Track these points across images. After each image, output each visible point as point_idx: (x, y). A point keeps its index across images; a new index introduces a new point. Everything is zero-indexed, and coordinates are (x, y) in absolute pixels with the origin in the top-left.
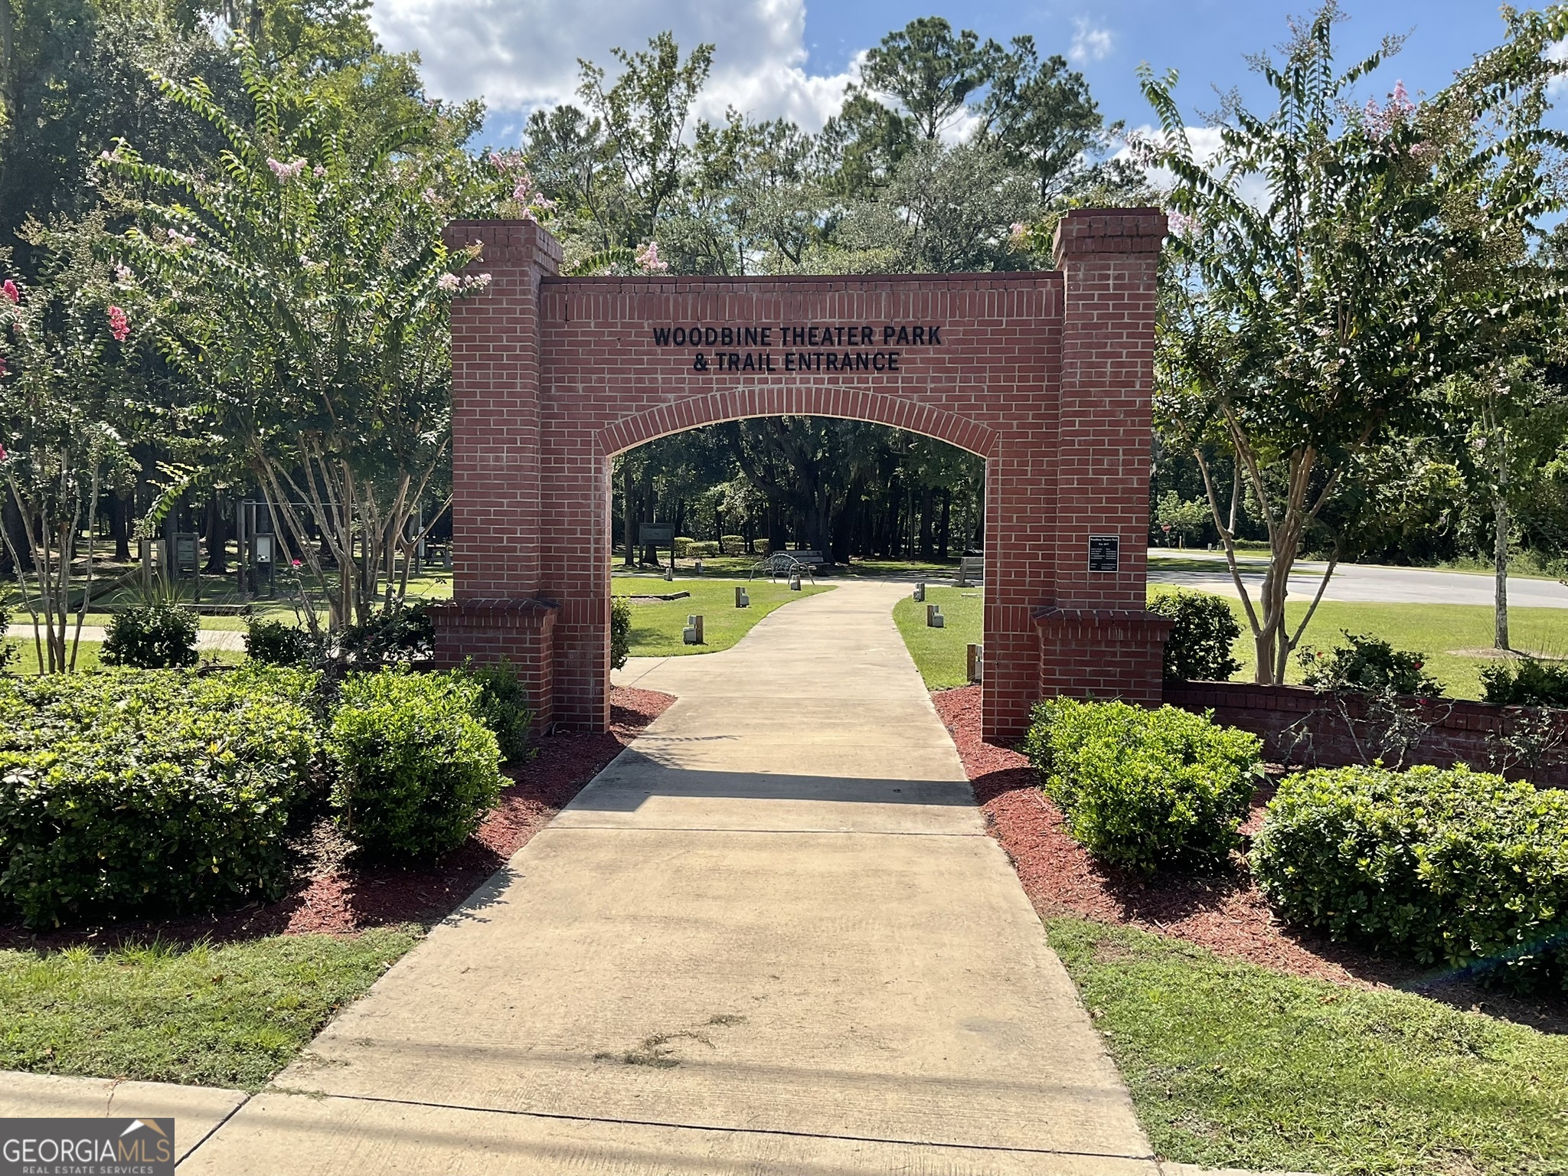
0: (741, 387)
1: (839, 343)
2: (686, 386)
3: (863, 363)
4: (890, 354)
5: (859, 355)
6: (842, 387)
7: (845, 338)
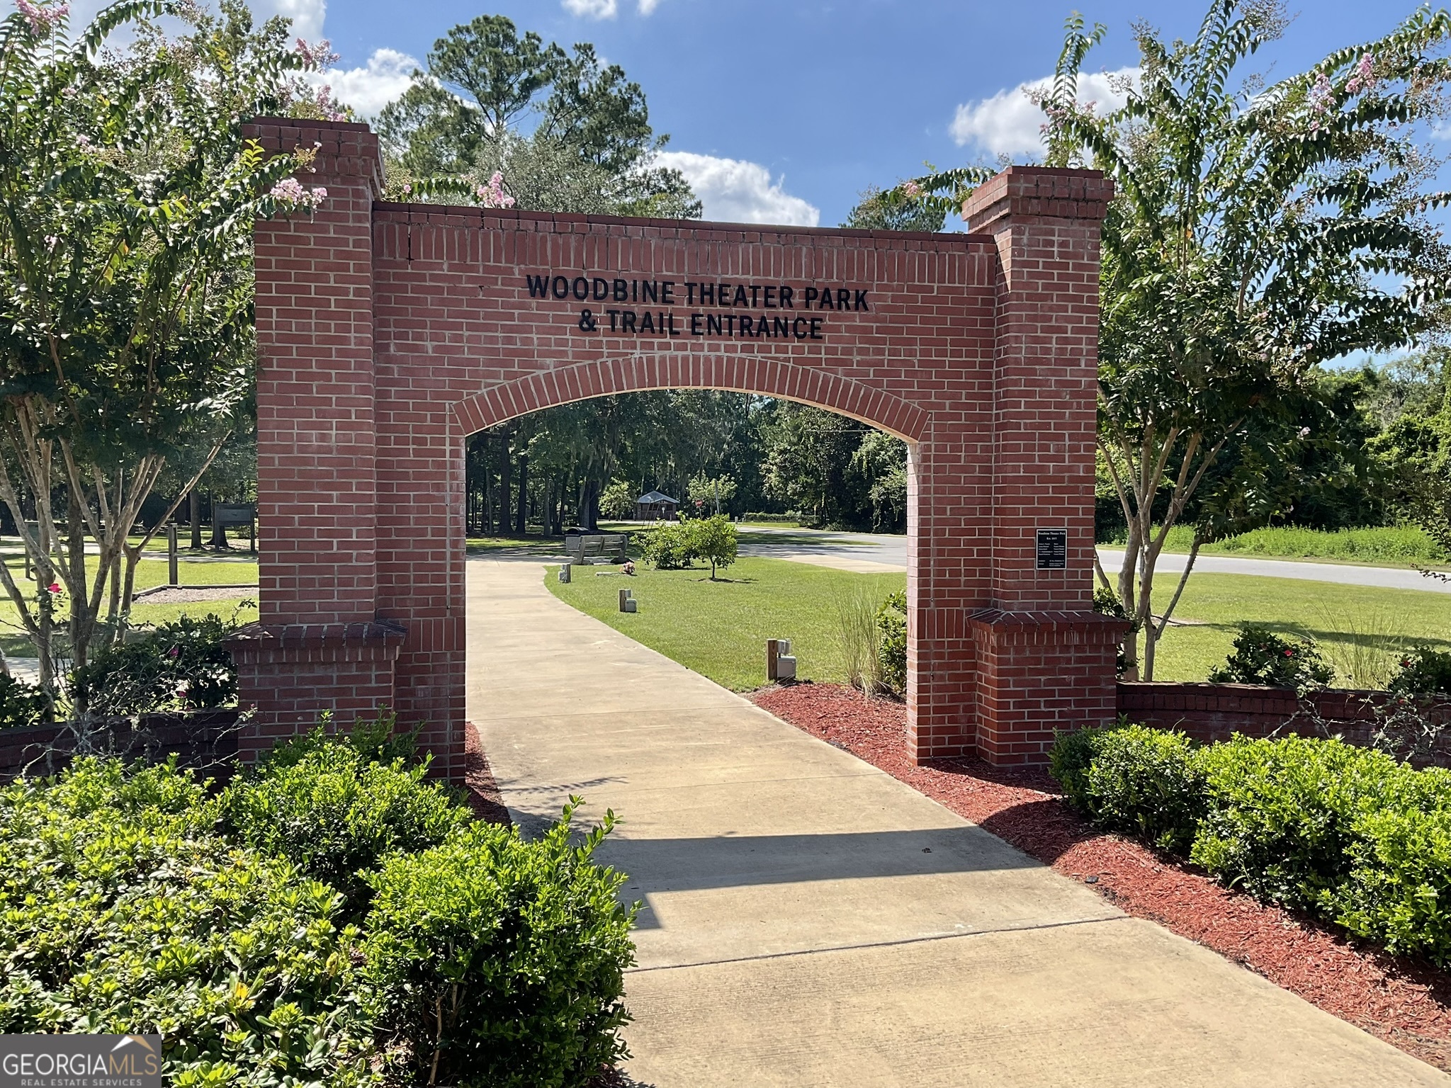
0: (637, 353)
1: (754, 304)
2: (569, 349)
3: (781, 328)
4: (813, 320)
5: (777, 319)
6: (759, 357)
7: (760, 299)
